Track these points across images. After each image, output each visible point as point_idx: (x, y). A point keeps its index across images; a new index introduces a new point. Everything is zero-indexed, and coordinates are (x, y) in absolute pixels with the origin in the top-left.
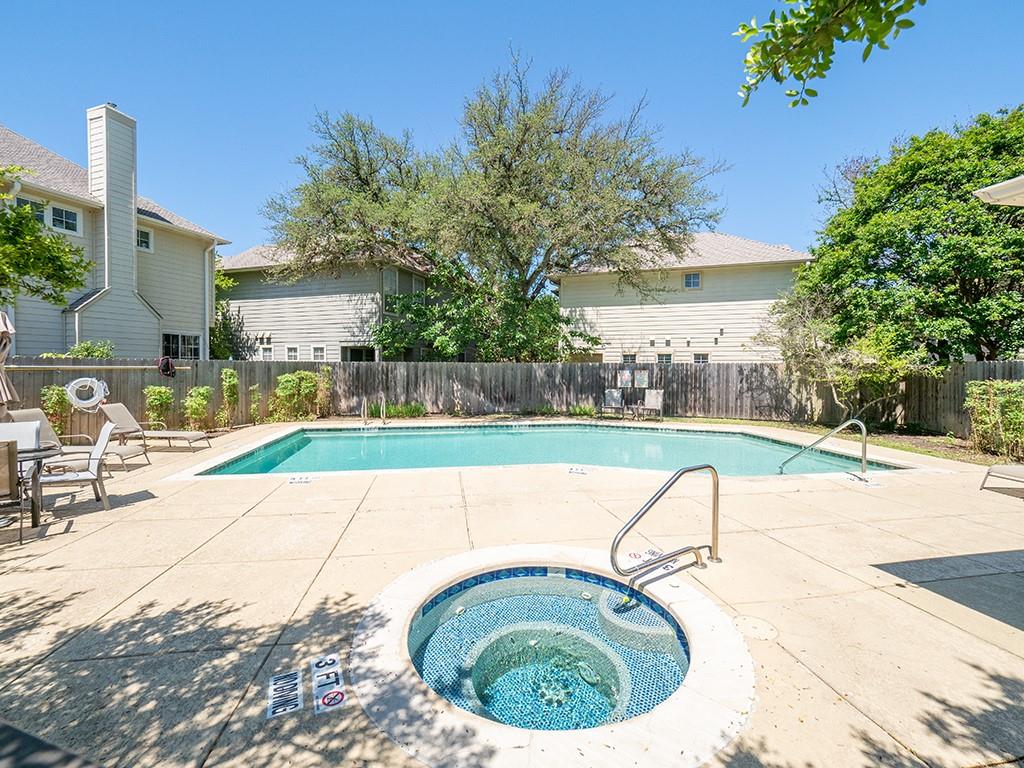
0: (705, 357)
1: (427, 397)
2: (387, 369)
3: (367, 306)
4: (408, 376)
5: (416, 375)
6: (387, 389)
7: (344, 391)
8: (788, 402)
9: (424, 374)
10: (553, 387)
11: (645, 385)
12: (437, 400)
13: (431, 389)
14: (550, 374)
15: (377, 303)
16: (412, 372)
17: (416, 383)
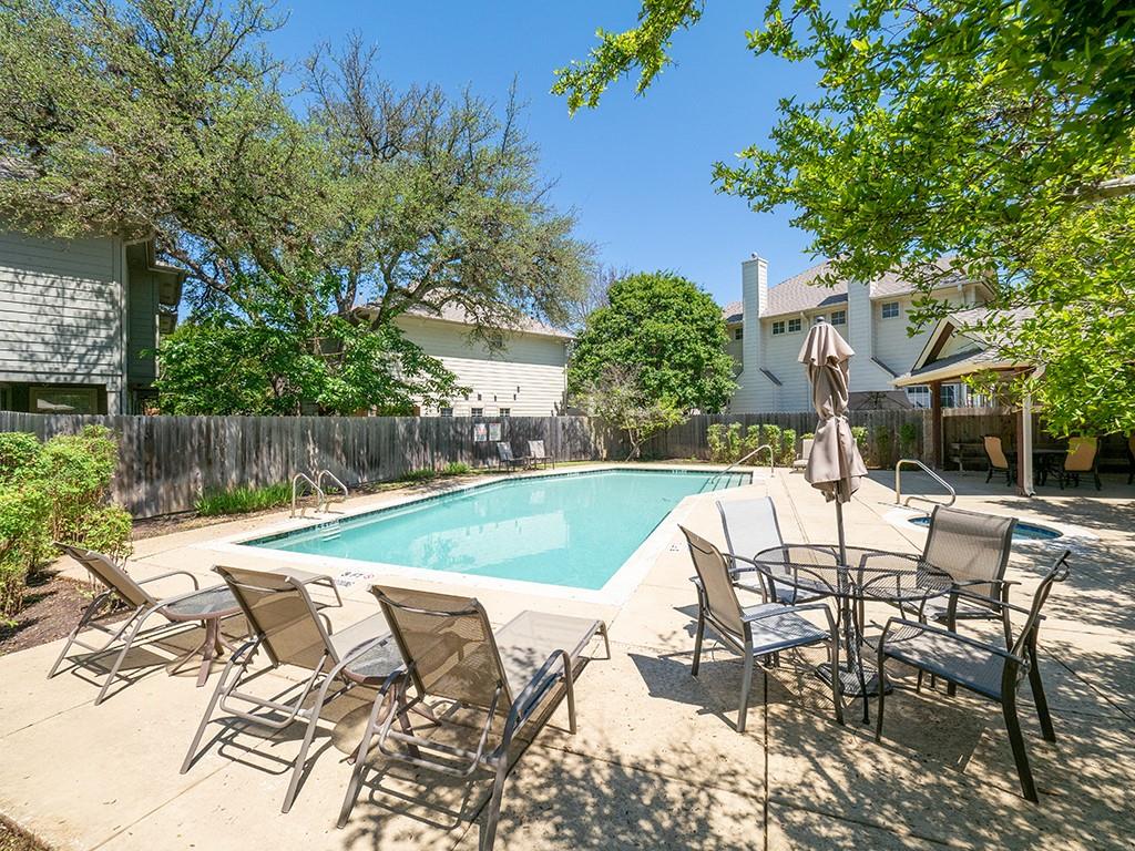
0: (508, 410)
1: (273, 471)
2: (208, 427)
3: (78, 304)
4: (243, 439)
5: (257, 435)
6: (208, 463)
7: (119, 473)
8: (590, 447)
9: (269, 435)
10: (414, 445)
11: (498, 438)
12: (287, 473)
13: (278, 458)
14: (410, 431)
15: (113, 303)
16: (250, 433)
17: (258, 449)
